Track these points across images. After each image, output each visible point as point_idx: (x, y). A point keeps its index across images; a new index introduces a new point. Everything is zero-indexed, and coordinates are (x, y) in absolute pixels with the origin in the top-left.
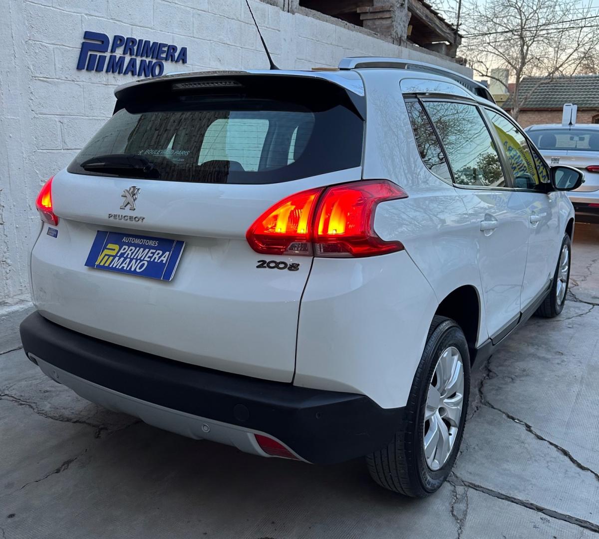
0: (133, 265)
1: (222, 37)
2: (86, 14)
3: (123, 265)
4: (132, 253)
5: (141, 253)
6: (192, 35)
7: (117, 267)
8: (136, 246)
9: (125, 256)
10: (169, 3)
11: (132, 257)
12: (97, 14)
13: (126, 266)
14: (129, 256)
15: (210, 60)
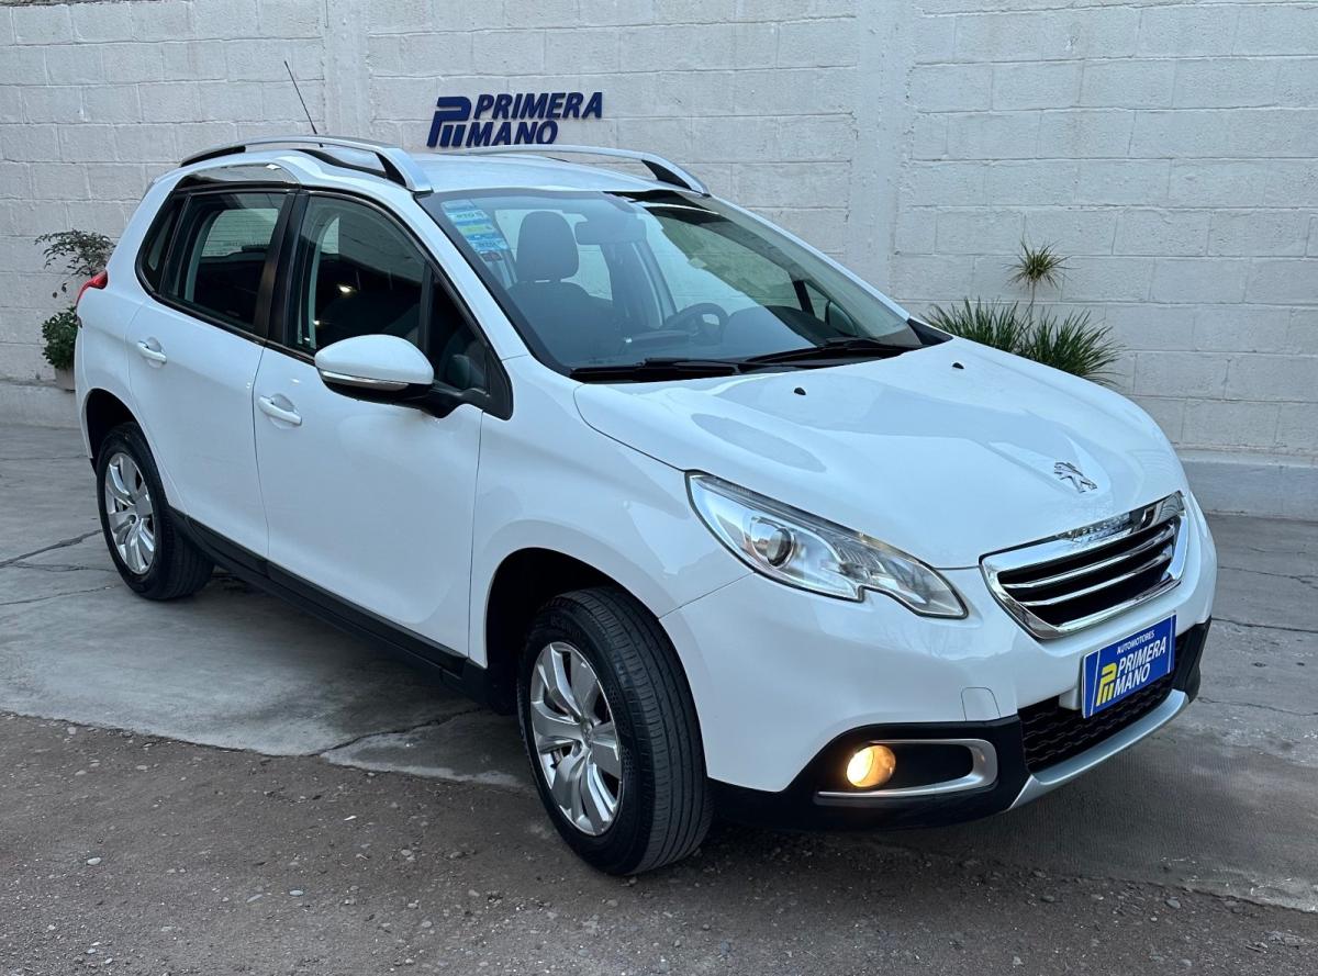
1: (685, 60)
2: (443, 76)
6: (617, 70)
10: (572, 30)
12: (457, 72)
15: (655, 103)
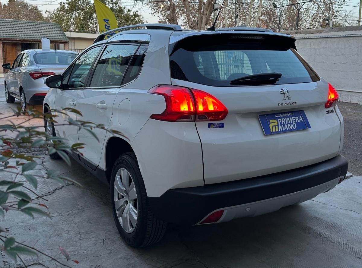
0: (290, 126)
3: (285, 128)
4: (285, 121)
5: (289, 120)
7: (283, 130)
8: (284, 117)
9: (283, 124)
11: (286, 123)
13: (287, 128)
14: (285, 123)
